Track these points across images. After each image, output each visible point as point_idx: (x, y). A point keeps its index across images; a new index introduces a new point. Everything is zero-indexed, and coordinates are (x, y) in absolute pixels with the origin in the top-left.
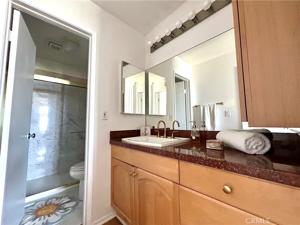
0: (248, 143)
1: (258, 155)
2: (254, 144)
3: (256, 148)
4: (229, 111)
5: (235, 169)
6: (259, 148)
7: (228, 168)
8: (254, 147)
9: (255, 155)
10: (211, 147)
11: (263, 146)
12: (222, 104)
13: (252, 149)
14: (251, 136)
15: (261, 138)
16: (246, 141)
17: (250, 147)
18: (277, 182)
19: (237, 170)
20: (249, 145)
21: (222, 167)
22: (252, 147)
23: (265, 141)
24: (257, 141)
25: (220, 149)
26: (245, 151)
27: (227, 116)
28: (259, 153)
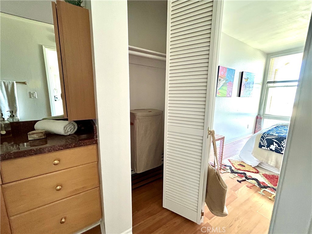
0: (65, 129)
1: (72, 134)
2: (69, 129)
3: (70, 131)
4: (35, 93)
5: (61, 148)
6: (72, 130)
7: (56, 149)
8: (69, 130)
9: (70, 135)
10: (34, 138)
11: (74, 128)
12: (24, 83)
13: (68, 132)
14: (67, 124)
15: (72, 124)
16: (65, 127)
17: (67, 131)
18: (82, 146)
19: (62, 148)
20: (66, 130)
21: (52, 150)
22: (68, 131)
23: (74, 125)
24: (70, 126)
25: (44, 137)
26: (64, 134)
27: (32, 97)
28: (72, 133)
